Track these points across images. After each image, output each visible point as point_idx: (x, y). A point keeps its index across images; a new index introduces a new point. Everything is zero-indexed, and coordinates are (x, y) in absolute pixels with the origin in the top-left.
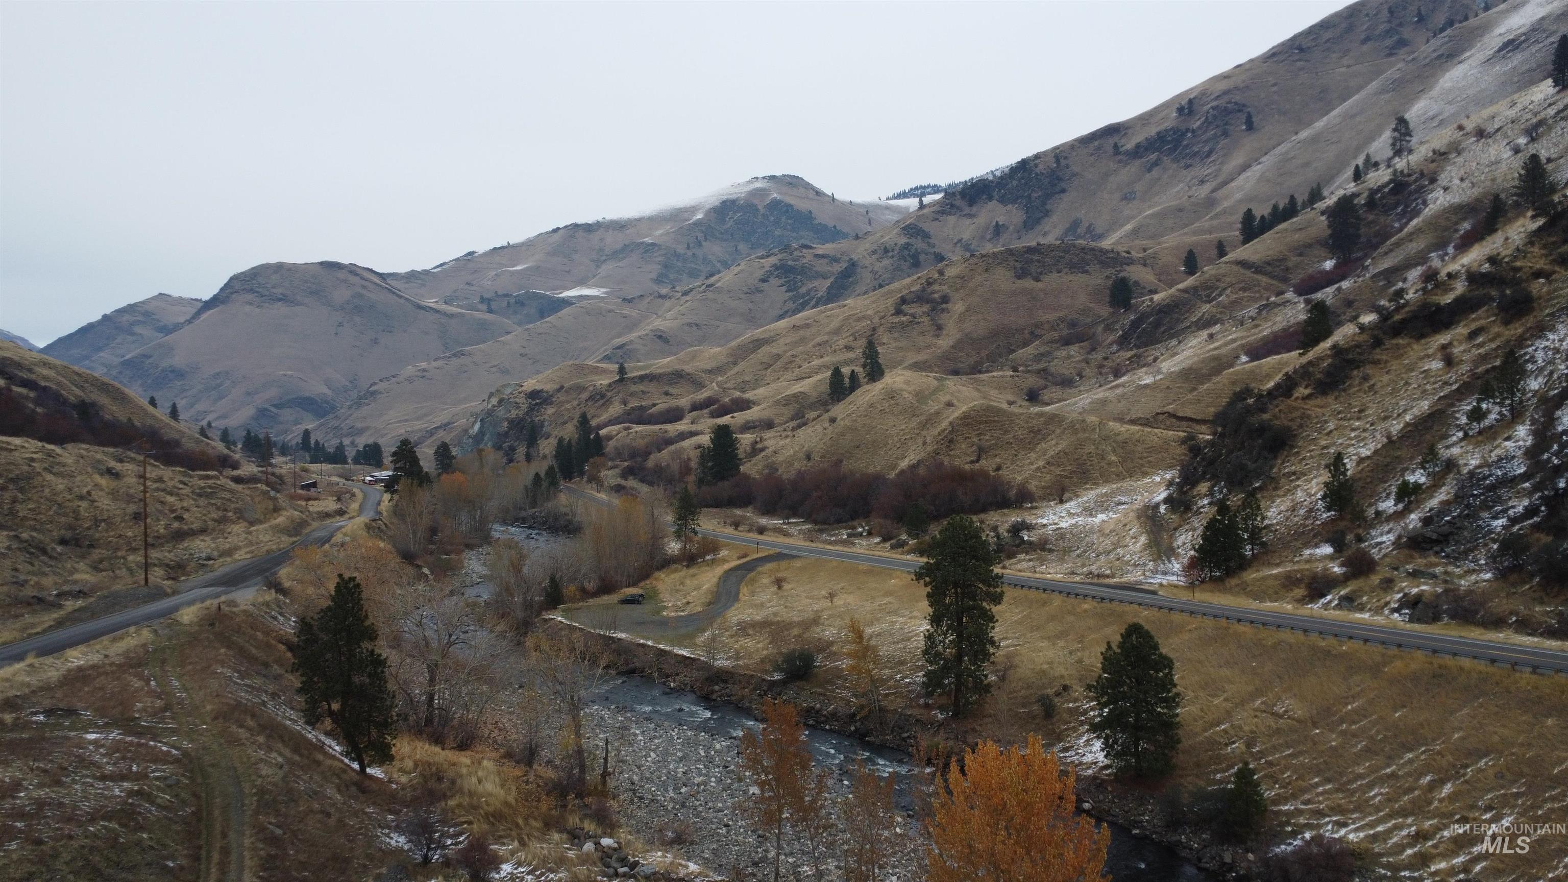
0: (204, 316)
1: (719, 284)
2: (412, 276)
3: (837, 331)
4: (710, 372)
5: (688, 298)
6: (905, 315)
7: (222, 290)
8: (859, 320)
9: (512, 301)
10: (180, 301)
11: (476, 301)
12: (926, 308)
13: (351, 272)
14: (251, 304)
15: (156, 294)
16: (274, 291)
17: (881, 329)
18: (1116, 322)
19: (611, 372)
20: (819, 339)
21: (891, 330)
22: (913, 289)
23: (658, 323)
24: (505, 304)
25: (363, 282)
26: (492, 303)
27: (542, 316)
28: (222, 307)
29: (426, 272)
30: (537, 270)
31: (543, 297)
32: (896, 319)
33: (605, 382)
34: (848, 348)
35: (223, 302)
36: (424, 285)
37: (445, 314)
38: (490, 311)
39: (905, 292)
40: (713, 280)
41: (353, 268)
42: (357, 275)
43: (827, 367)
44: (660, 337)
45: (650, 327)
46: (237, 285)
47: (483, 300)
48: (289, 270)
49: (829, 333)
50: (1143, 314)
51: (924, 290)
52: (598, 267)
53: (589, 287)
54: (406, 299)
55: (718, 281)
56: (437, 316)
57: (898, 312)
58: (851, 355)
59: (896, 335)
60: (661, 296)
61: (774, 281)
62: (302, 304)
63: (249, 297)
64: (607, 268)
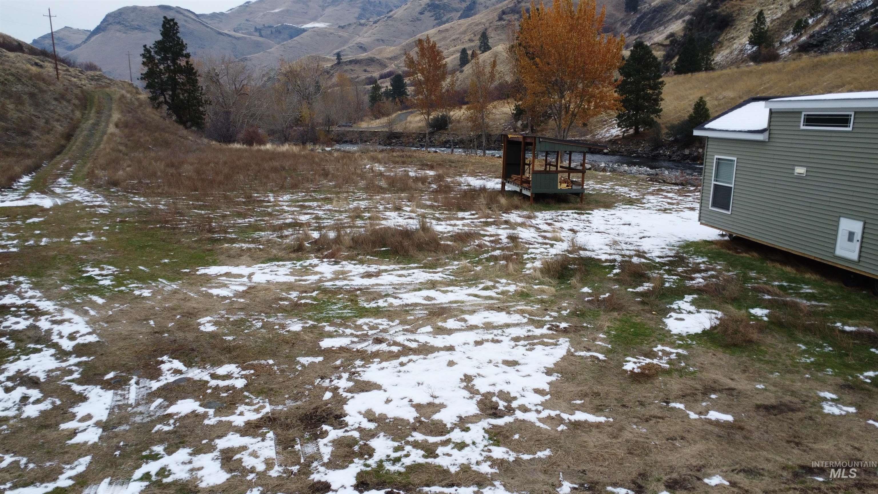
0: (93, 39)
1: (395, 16)
2: (214, 16)
3: (464, 32)
4: (390, 59)
5: (376, 25)
6: (504, 20)
7: (102, 23)
8: (477, 25)
9: (274, 30)
10: (78, 31)
11: (253, 30)
12: (517, 16)
13: (177, 12)
14: (120, 31)
15: (63, 27)
16: (133, 23)
17: (490, 29)
18: (629, 20)
19: (333, 60)
20: (454, 37)
21: (496, 29)
22: (509, 6)
23: (358, 40)
24: (269, 32)
25: (186, 18)
26: (262, 32)
27: (291, 37)
28: (103, 33)
29: (222, 14)
30: (287, 11)
31: (292, 28)
32: (499, 23)
33: (329, 65)
34: (471, 40)
35: (103, 31)
36: (221, 21)
37: (235, 38)
38: (261, 36)
39: (504, 8)
40: (391, 14)
41: (179, 9)
42: (181, 13)
43: (457, 51)
44: (361, 47)
45: (355, 42)
46: (111, 20)
47: (256, 30)
48: (141, 10)
49: (460, 34)
50: (644, 13)
51: (516, 6)
52: (323, 10)
53: (319, 22)
54: (211, 28)
55: (395, 14)
56: (230, 38)
57: (500, 19)
58: (472, 44)
59: (499, 32)
60: (361, 24)
61: (427, 14)
62: (150, 31)
63: (118, 27)
64: (329, 10)
